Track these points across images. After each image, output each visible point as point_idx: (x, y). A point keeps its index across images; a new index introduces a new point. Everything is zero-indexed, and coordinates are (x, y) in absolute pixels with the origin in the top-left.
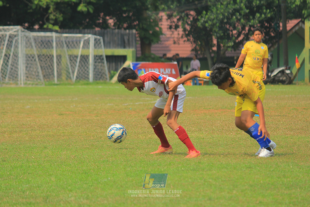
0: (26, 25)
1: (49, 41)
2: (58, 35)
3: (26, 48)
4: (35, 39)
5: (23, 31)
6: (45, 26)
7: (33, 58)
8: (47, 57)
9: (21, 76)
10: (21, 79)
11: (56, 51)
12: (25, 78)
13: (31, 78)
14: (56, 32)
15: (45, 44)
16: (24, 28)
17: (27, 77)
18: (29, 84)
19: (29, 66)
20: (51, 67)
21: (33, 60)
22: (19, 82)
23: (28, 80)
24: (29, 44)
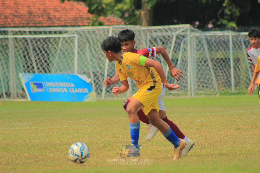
0: (197, 23)
1: (224, 42)
2: (235, 34)
3: (197, 51)
4: (207, 40)
5: (193, 31)
6: (219, 23)
7: (205, 62)
8: (222, 61)
9: (191, 85)
10: (191, 88)
11: (234, 54)
12: (196, 87)
13: (203, 87)
14: (233, 29)
15: (219, 45)
16: (194, 27)
17: (199, 86)
18: (201, 94)
19: (200, 72)
20: (227, 73)
21: (206, 64)
22: (189, 93)
23: (200, 90)
24: (200, 46)
